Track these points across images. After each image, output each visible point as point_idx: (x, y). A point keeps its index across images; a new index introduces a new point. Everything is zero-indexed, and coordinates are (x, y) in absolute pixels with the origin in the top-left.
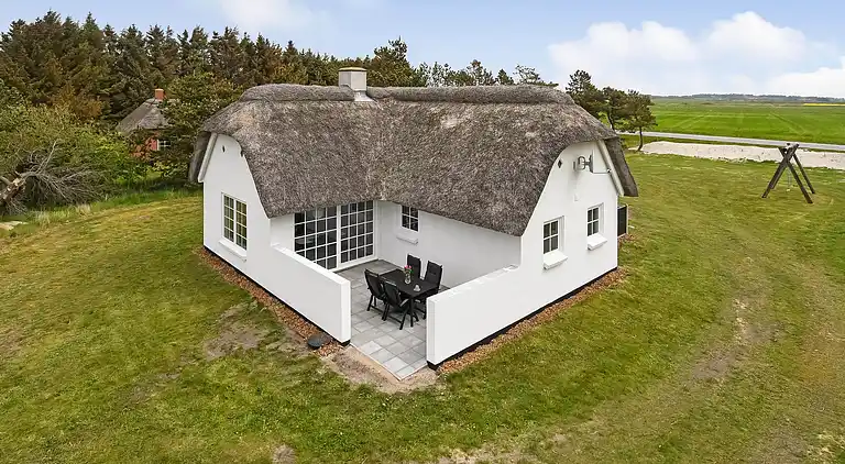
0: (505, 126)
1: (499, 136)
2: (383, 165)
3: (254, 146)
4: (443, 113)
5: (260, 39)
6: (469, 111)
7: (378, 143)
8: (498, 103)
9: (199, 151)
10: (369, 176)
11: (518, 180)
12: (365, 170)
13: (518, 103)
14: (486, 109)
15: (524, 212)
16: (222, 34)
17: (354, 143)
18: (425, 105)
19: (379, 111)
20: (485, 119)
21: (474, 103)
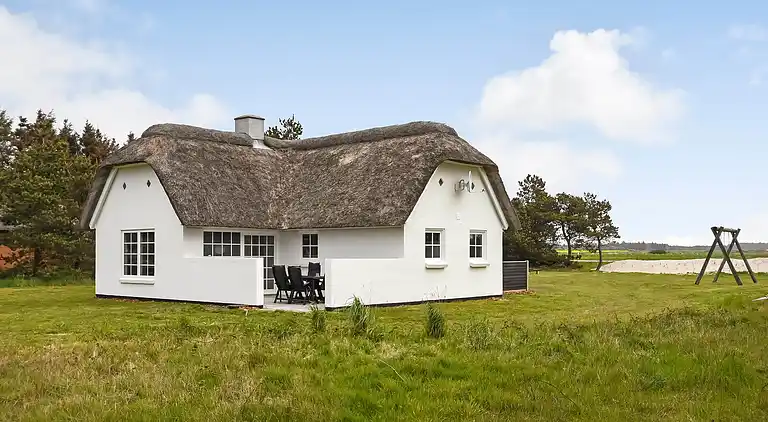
0: (395, 154)
1: (390, 162)
2: (283, 201)
3: (165, 169)
4: (342, 153)
5: (88, 129)
6: (365, 148)
7: (279, 185)
8: (391, 138)
9: (94, 193)
10: (271, 209)
11: (403, 188)
12: (266, 204)
13: (409, 135)
14: (380, 144)
15: (405, 208)
16: (32, 120)
17: (255, 181)
18: (324, 150)
19: (277, 159)
20: (379, 151)
21: (370, 141)
